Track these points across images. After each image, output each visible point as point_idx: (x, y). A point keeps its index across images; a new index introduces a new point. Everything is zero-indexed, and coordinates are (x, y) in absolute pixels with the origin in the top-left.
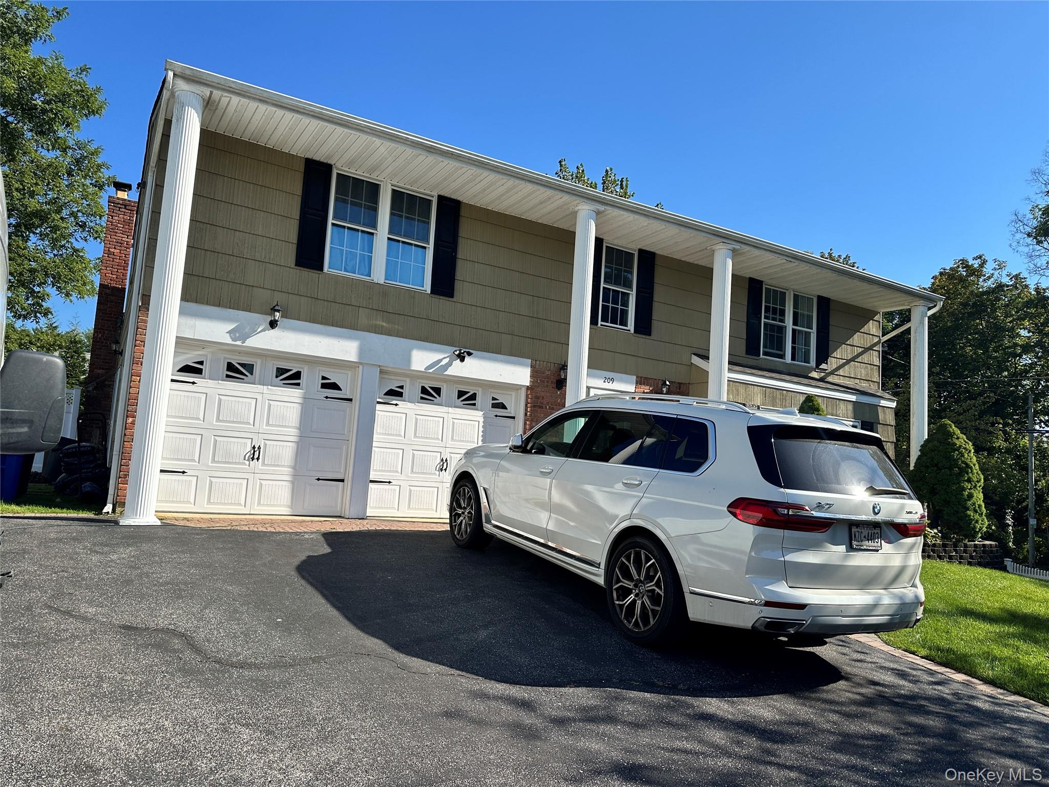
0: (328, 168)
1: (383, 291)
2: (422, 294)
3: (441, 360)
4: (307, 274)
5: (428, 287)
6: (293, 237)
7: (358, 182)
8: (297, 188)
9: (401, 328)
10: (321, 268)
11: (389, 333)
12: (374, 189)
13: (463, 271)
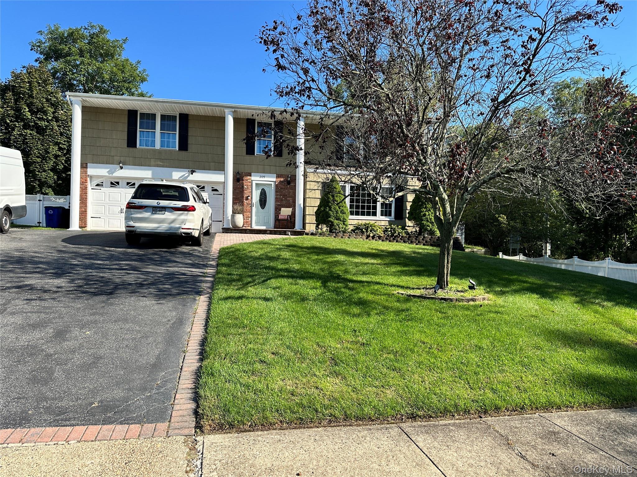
0: (136, 111)
1: (159, 152)
2: (175, 151)
3: (185, 175)
4: (131, 149)
5: (177, 149)
6: (126, 138)
7: (148, 115)
8: (126, 120)
9: (167, 164)
10: (136, 147)
11: (163, 166)
12: (154, 116)
13: (191, 140)
